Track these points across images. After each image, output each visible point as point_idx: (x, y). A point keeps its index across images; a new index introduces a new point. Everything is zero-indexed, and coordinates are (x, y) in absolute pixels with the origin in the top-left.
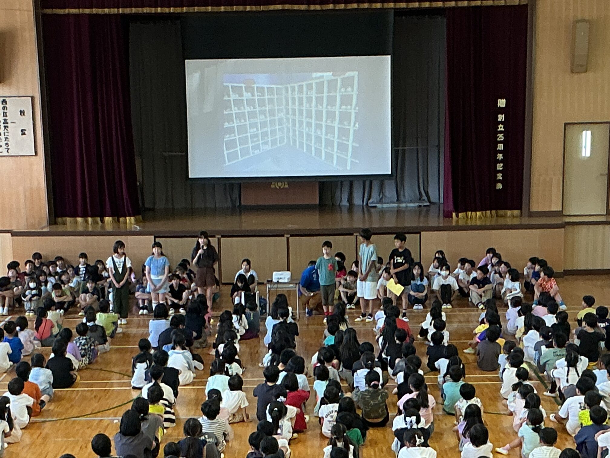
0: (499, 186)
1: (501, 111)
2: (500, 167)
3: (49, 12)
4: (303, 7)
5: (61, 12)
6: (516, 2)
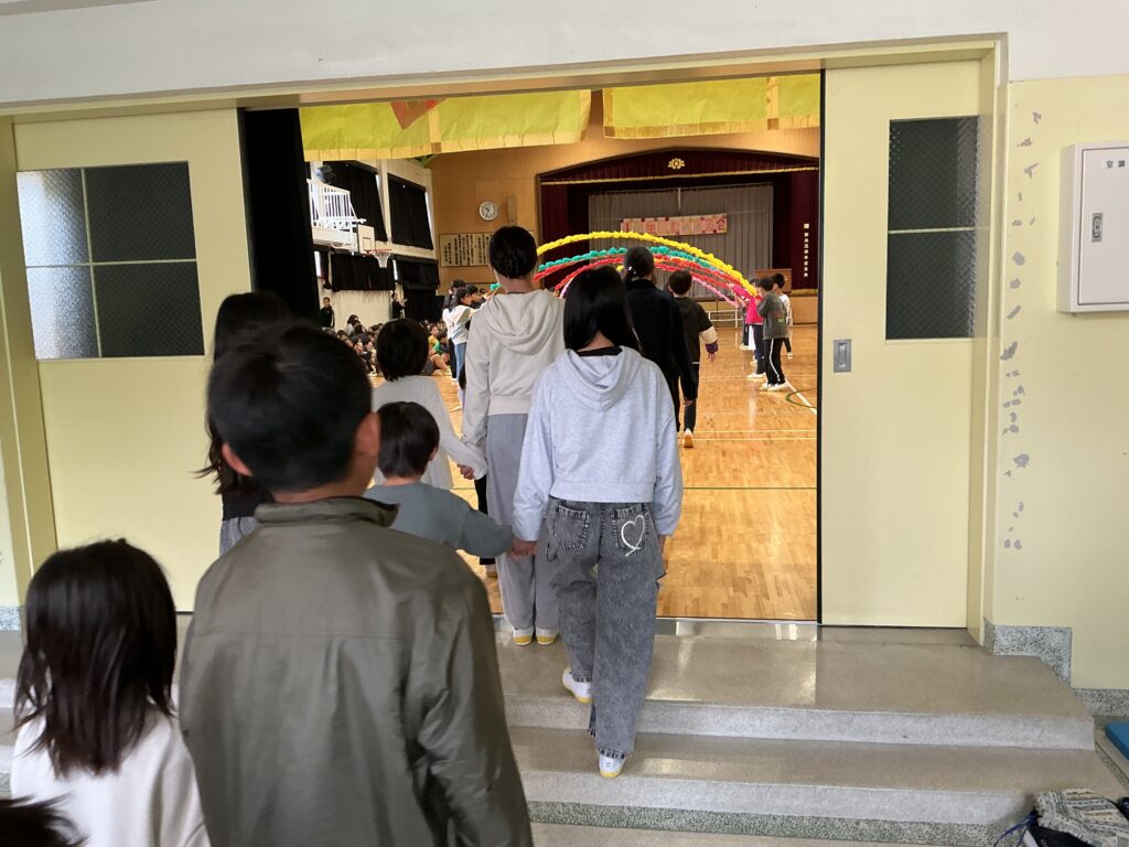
0: (806, 275)
1: (806, 230)
2: (806, 263)
3: (544, 183)
4: (688, 176)
5: (552, 183)
6: (813, 169)
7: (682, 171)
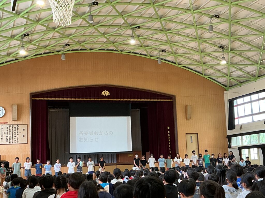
0: (170, 152)
1: (169, 130)
2: (170, 146)
3: (34, 99)
5: (38, 99)
6: (170, 100)
7: (108, 97)
